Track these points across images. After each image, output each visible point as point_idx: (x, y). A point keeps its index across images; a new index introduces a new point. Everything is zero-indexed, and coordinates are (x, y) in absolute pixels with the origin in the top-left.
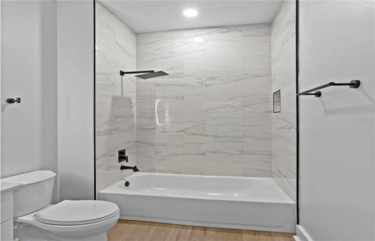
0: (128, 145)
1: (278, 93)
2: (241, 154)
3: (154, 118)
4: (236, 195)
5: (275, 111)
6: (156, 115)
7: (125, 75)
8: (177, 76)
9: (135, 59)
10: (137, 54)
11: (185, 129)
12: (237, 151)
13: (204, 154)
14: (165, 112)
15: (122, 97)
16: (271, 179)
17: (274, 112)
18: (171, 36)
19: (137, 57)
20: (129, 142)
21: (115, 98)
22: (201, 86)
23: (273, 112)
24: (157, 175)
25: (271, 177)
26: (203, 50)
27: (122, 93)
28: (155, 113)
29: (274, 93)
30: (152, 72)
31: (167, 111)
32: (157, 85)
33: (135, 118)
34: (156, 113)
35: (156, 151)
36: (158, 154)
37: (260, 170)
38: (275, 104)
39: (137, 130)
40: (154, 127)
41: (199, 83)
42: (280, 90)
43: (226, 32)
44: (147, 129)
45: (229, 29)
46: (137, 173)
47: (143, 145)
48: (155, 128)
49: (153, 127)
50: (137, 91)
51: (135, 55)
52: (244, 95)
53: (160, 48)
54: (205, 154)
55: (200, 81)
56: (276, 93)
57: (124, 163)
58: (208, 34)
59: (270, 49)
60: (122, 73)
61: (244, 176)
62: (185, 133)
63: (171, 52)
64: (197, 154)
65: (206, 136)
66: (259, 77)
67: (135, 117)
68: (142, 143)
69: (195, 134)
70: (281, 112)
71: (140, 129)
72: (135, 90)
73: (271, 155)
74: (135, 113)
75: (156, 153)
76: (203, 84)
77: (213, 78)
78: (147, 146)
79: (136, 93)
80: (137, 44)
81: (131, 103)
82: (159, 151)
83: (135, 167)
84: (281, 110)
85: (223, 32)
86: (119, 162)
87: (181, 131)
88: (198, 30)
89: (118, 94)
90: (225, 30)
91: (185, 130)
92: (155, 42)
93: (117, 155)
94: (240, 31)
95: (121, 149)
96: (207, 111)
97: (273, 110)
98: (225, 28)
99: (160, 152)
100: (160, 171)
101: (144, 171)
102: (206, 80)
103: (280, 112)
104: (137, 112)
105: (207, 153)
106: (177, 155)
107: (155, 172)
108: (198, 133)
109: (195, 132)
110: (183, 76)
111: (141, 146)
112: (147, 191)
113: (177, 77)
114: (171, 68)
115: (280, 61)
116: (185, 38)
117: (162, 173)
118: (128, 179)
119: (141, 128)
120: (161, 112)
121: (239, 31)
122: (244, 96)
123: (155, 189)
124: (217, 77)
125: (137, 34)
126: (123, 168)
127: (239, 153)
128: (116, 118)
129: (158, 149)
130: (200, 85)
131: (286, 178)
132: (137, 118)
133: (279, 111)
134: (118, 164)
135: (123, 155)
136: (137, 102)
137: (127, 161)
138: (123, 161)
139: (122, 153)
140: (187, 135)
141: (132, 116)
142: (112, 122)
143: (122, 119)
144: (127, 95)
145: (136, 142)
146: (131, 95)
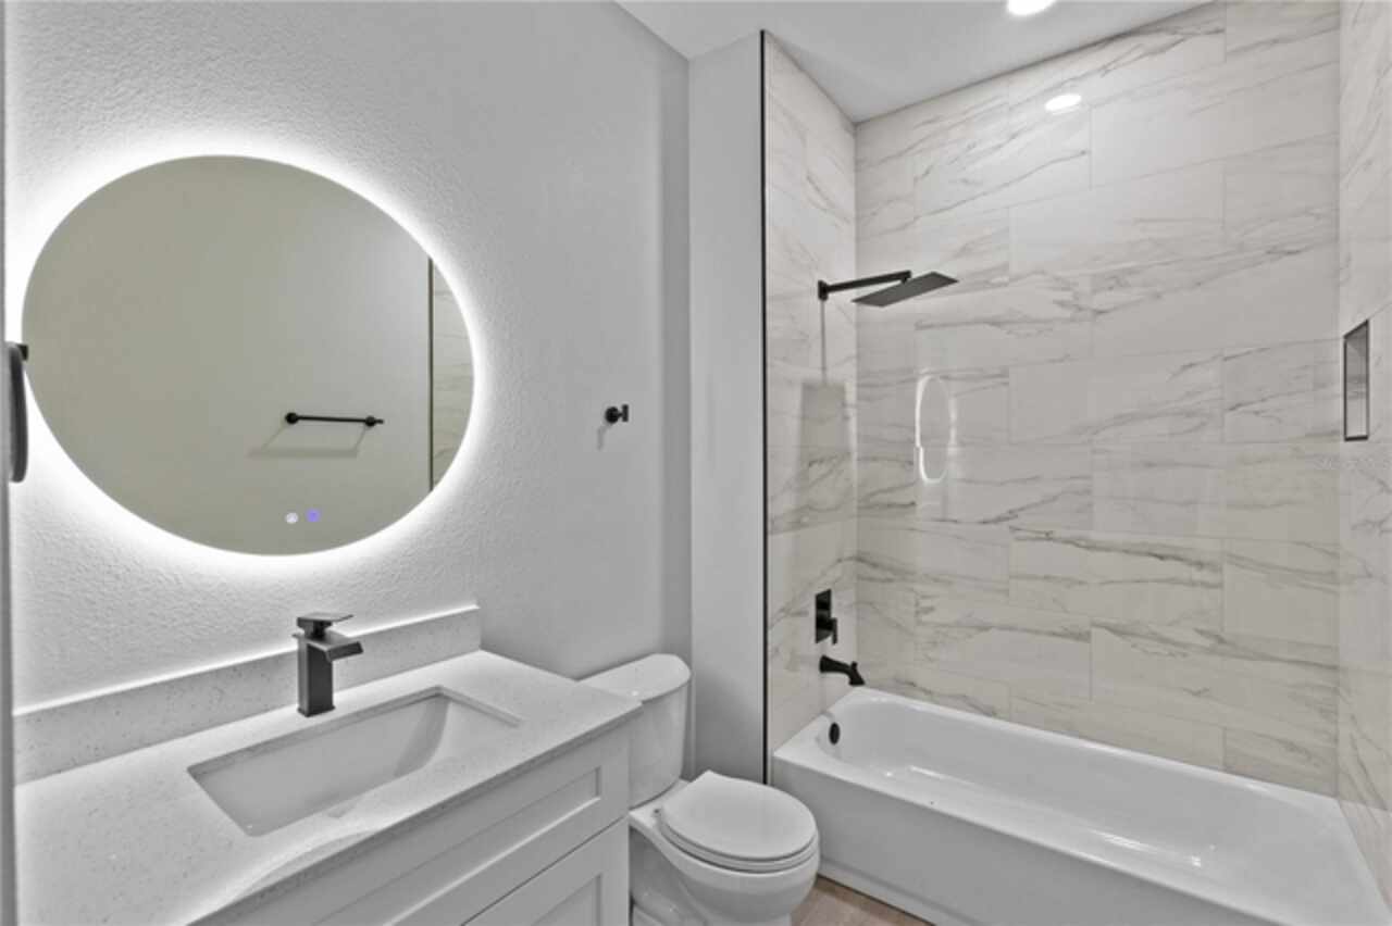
0: (837, 572)
1: (1359, 334)
2: (1211, 651)
3: (911, 463)
4: (1196, 862)
5: (1350, 434)
6: (918, 449)
7: (830, 296)
8: (983, 281)
9: (849, 230)
10: (859, 206)
11: (1010, 512)
12: (1201, 632)
13: (1082, 637)
14: (948, 436)
15: (825, 383)
16: (1331, 802)
17: (1348, 439)
18: (965, 113)
19: (858, 219)
20: (839, 561)
21: (808, 388)
22: (1072, 320)
23: (1342, 437)
24: (918, 708)
25: (1336, 794)
26: (1083, 153)
27: (824, 369)
28: (913, 442)
29: (1347, 337)
30: (905, 276)
31: (953, 433)
33: (854, 464)
34: (918, 443)
35: (917, 605)
36: (925, 618)
37: (1292, 747)
38: (1349, 394)
39: (859, 508)
40: (912, 499)
41: (1062, 304)
42: (1366, 324)
43: (1162, 50)
44: (890, 506)
45: (1175, 33)
46: (858, 689)
47: (876, 573)
48: (913, 504)
49: (906, 500)
50: (858, 356)
52: (1226, 354)
53: (927, 173)
54: (1089, 634)
55: (1067, 296)
56: (1355, 335)
57: (829, 650)
59: (1338, 99)
60: (824, 290)
61: (1228, 769)
62: (1012, 529)
63: (965, 181)
64: (1054, 634)
65: (1092, 547)
66: (1290, 253)
67: (855, 455)
68: (875, 565)
69: (1049, 537)
70: (1370, 438)
71: (868, 505)
72: (853, 352)
73: (1334, 668)
74: (853, 443)
75: (917, 613)
76: (1079, 309)
77: (1117, 280)
78: (890, 580)
79: (854, 361)
80: (860, 166)
81: (844, 405)
82: (925, 603)
83: (854, 666)
84: (1371, 429)
85: (1153, 52)
86: (819, 638)
87: (998, 520)
88: (1061, 63)
89: (814, 373)
90: (1164, 39)
91: (1013, 514)
92: (910, 148)
93: (811, 612)
94: (1218, 31)
95: (820, 588)
96: (1096, 433)
97: (1341, 428)
98: (1158, 31)
99: (931, 609)
100: (929, 694)
101: (880, 687)
102: (1095, 292)
103: (1364, 438)
104: (859, 440)
105: (1094, 630)
106: (984, 628)
107: (914, 697)
108: (1059, 533)
109: (1048, 530)
110: (1006, 279)
111: (871, 579)
112: (889, 774)
113: (986, 286)
114: (965, 251)
115: (1369, 163)
116: (1011, 109)
117: (937, 703)
118: (837, 714)
119: (872, 500)
120: (935, 438)
121: (1209, 33)
122: (1226, 359)
123: (914, 769)
124: (1131, 272)
125: (857, 126)
126: (828, 665)
127: (1208, 643)
128: (810, 465)
129: (924, 597)
130: (1068, 314)
131: (1384, 808)
132: (859, 460)
133: (1364, 433)
134: (814, 650)
135: (825, 613)
136: (859, 398)
137: (835, 641)
138: (826, 636)
139: (823, 602)
140: (1019, 539)
141: (847, 454)
142: (803, 481)
143: (824, 469)
144: (834, 374)
145: (860, 559)
146: (845, 374)
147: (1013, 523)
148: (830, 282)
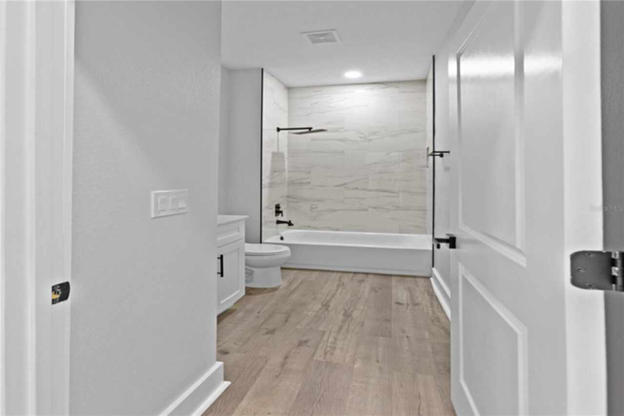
0: (282, 200)
2: (396, 210)
3: (309, 173)
7: (281, 131)
9: (286, 114)
10: (289, 108)
12: (393, 206)
13: (366, 210)
15: (278, 153)
17: (427, 167)
19: (289, 111)
20: (282, 197)
21: (274, 154)
22: (365, 141)
26: (366, 106)
27: (278, 149)
29: (427, 149)
30: (310, 129)
32: (312, 139)
33: (287, 173)
35: (311, 207)
36: (314, 210)
39: (288, 184)
41: (362, 138)
44: (301, 183)
48: (309, 182)
49: (307, 182)
51: (287, 109)
53: (316, 103)
55: (362, 136)
57: (280, 218)
58: (371, 89)
60: (279, 130)
61: (400, 233)
62: (345, 187)
63: (329, 107)
64: (358, 210)
65: (368, 190)
67: (287, 171)
68: (293, 198)
69: (357, 189)
71: (291, 183)
72: (287, 144)
73: (425, 210)
74: (286, 168)
76: (366, 139)
77: (374, 133)
78: (300, 202)
79: (287, 147)
80: (289, 98)
81: (284, 158)
83: (290, 221)
86: (276, 215)
87: (340, 186)
89: (275, 150)
91: (345, 184)
92: (310, 97)
93: (274, 209)
94: (397, 87)
95: (276, 203)
96: (370, 166)
97: (427, 165)
99: (316, 208)
102: (369, 135)
104: (289, 167)
106: (335, 211)
107: (310, 229)
108: (360, 188)
109: (357, 187)
110: (342, 130)
111: (293, 201)
113: (337, 131)
118: (283, 234)
125: (289, 89)
126: (278, 222)
128: (274, 172)
129: (313, 205)
130: (362, 139)
132: (288, 172)
134: (275, 219)
135: (278, 209)
136: (288, 156)
137: (282, 216)
138: (279, 215)
139: (278, 207)
140: (347, 190)
141: (284, 170)
142: (272, 177)
143: (278, 173)
144: (281, 150)
145: (288, 197)
146: (284, 150)
147: (345, 186)
148: (281, 127)
